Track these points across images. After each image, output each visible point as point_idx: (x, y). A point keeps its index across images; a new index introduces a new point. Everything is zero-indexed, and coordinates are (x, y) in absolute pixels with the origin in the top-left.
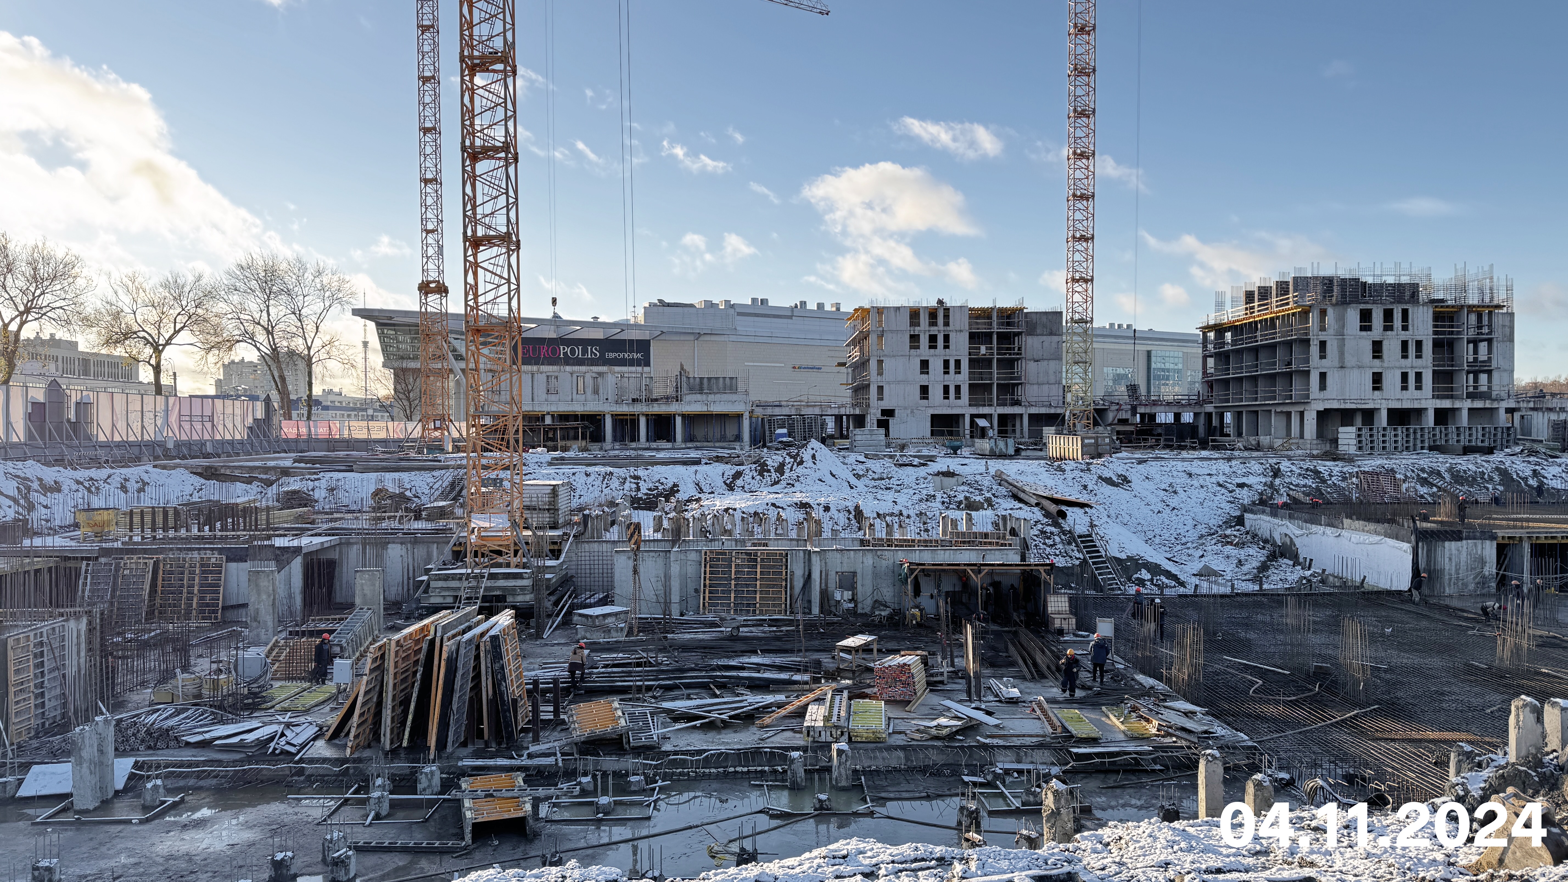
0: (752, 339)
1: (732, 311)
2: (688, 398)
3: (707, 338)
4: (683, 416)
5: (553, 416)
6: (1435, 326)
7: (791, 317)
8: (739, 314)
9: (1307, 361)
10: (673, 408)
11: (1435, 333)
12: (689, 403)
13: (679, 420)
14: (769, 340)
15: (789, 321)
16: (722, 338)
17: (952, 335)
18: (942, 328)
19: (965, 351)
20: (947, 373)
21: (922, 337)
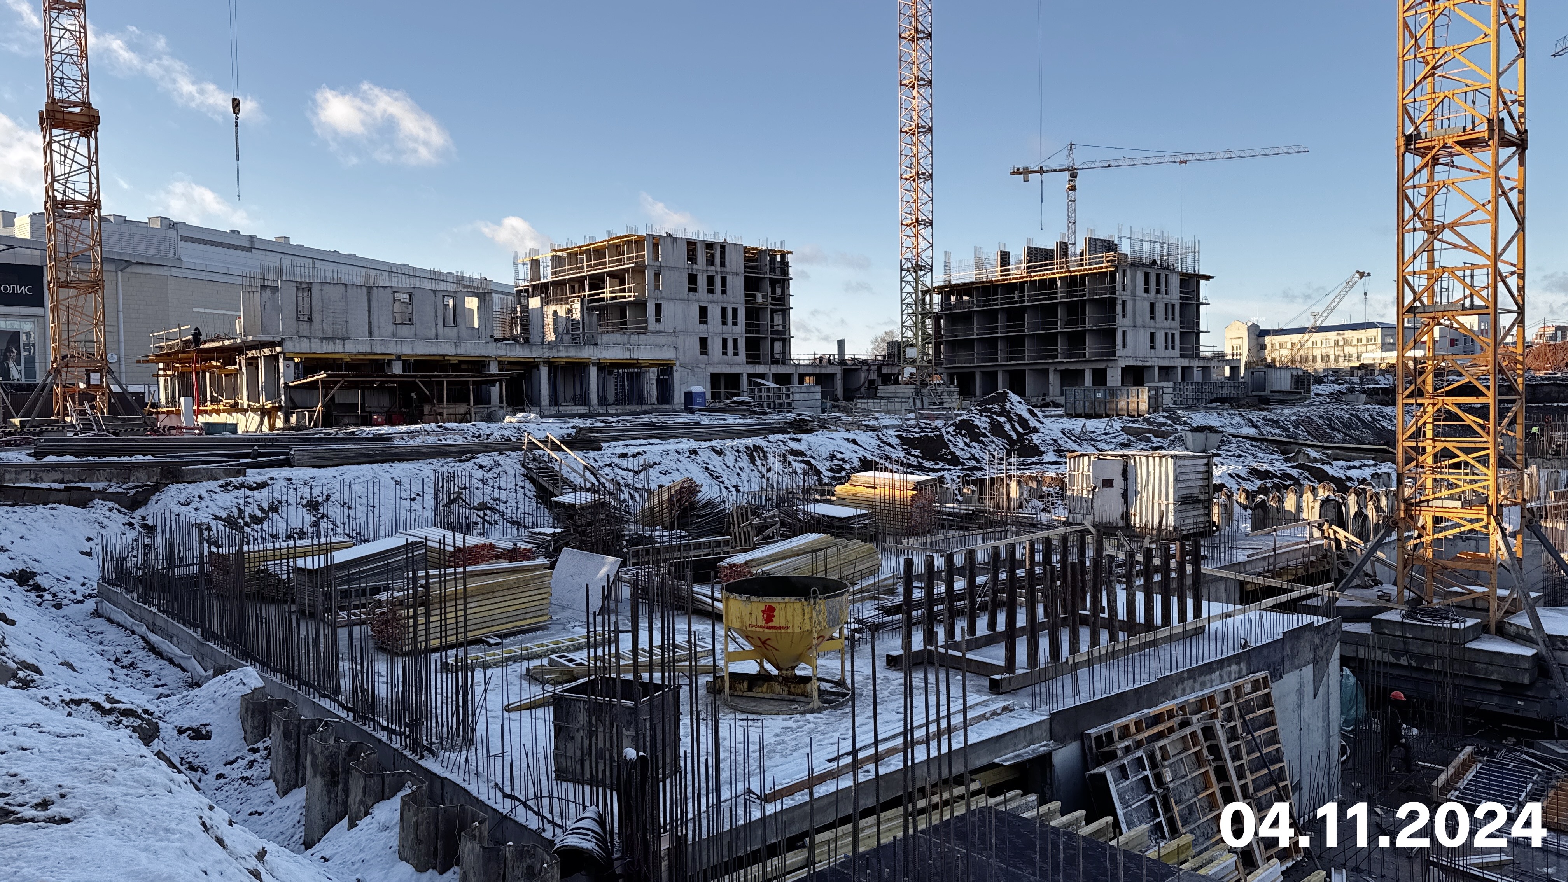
0: (202, 276)
1: (172, 234)
3: (139, 269)
5: (405, 362)
6: (1181, 292)
8: (184, 238)
9: (1113, 319)
10: (586, 353)
11: (1181, 298)
12: (607, 345)
13: (593, 371)
16: (160, 271)
17: (729, 278)
18: (719, 268)
19: (742, 298)
20: (724, 323)
21: (700, 277)
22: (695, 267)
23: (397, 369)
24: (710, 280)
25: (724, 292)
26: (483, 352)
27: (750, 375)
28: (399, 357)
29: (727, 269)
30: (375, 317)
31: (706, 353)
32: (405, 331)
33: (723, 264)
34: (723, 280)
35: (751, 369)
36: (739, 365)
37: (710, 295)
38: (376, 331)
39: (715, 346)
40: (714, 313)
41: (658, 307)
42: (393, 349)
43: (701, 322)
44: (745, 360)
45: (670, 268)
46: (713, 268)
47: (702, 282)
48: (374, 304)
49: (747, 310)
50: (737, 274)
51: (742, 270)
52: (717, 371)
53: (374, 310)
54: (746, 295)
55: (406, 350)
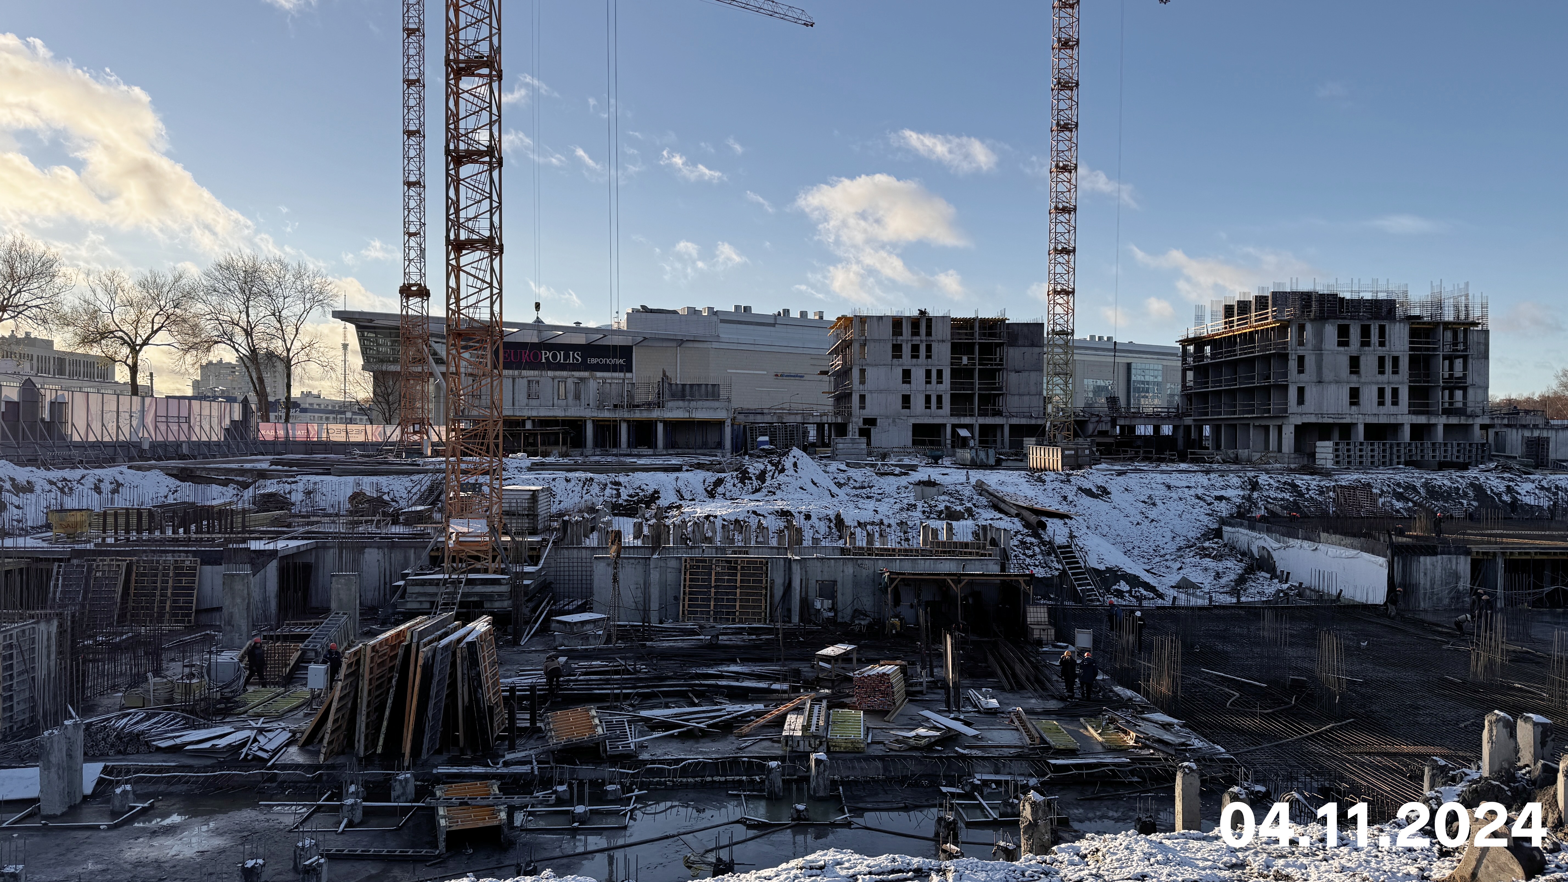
0: (735, 347)
1: (715, 318)
2: (670, 404)
3: (690, 345)
4: (667, 423)
5: (533, 421)
6: (1411, 342)
7: (773, 325)
8: (722, 321)
9: (1285, 375)
10: (655, 414)
11: (1411, 349)
12: (671, 410)
13: (660, 427)
14: (752, 348)
15: (772, 329)
16: (705, 345)
17: (935, 346)
18: (924, 337)
19: (949, 360)
20: (928, 382)
21: (904, 346)
22: (900, 338)
23: (529, 425)
24: (915, 349)
25: (929, 357)
26: (582, 414)
27: (954, 427)
28: (529, 418)
29: (934, 337)
30: (516, 395)
31: (909, 408)
32: (534, 402)
33: (929, 333)
34: (929, 348)
35: (955, 421)
36: (943, 416)
37: (914, 360)
38: (516, 403)
39: (918, 402)
40: (918, 375)
41: (862, 371)
42: (526, 413)
43: (904, 382)
44: (949, 412)
45: (874, 341)
46: (918, 338)
47: (906, 350)
48: (516, 387)
49: (953, 371)
50: (943, 341)
51: (949, 337)
52: (918, 421)
53: (516, 391)
54: (952, 358)
55: (534, 414)
